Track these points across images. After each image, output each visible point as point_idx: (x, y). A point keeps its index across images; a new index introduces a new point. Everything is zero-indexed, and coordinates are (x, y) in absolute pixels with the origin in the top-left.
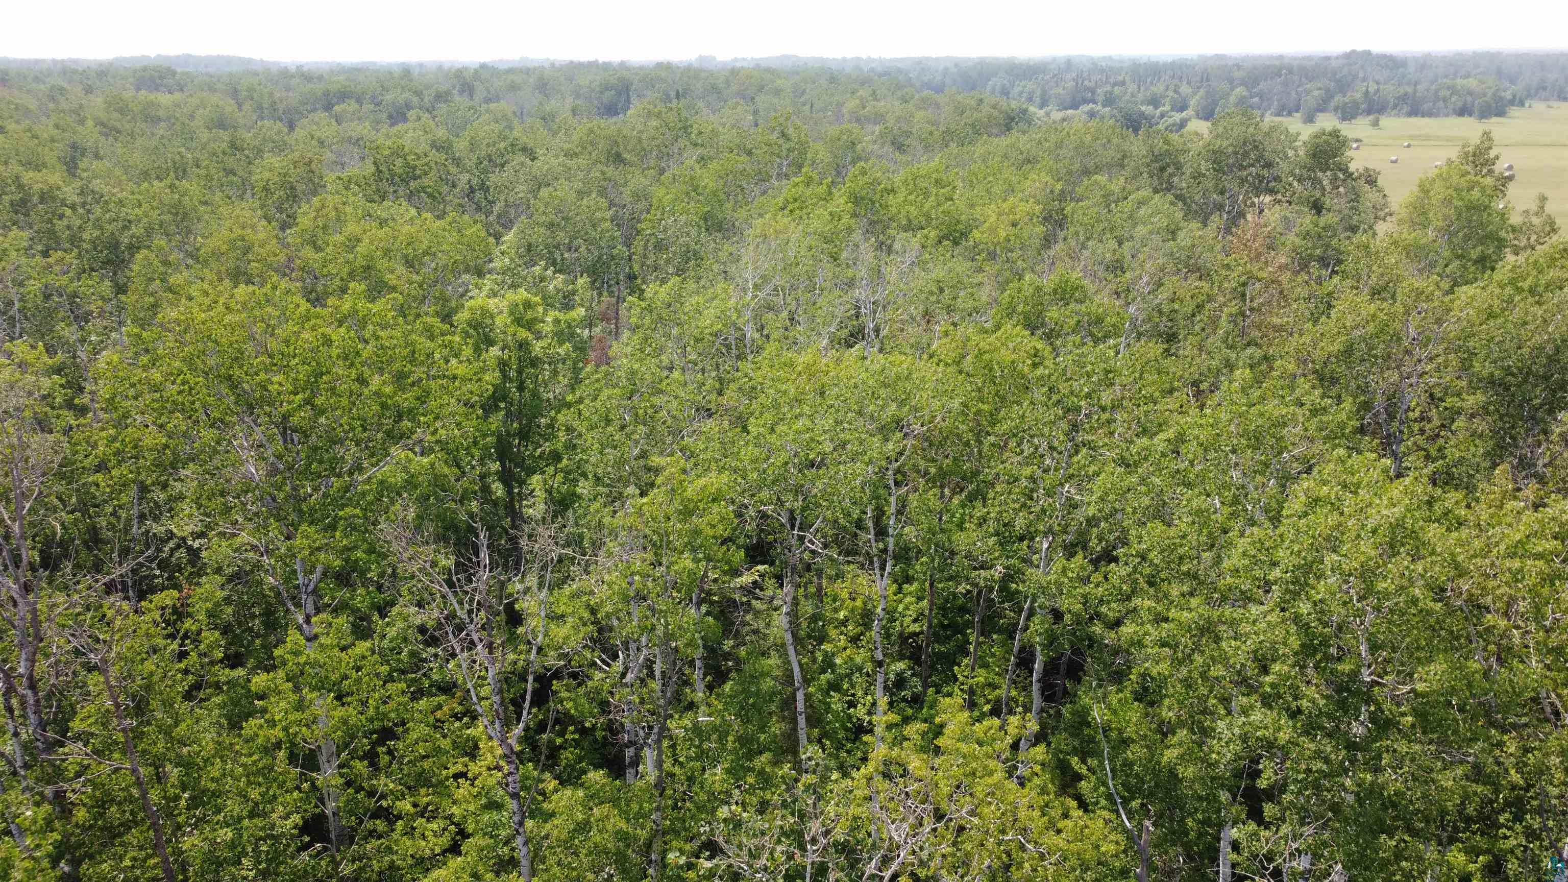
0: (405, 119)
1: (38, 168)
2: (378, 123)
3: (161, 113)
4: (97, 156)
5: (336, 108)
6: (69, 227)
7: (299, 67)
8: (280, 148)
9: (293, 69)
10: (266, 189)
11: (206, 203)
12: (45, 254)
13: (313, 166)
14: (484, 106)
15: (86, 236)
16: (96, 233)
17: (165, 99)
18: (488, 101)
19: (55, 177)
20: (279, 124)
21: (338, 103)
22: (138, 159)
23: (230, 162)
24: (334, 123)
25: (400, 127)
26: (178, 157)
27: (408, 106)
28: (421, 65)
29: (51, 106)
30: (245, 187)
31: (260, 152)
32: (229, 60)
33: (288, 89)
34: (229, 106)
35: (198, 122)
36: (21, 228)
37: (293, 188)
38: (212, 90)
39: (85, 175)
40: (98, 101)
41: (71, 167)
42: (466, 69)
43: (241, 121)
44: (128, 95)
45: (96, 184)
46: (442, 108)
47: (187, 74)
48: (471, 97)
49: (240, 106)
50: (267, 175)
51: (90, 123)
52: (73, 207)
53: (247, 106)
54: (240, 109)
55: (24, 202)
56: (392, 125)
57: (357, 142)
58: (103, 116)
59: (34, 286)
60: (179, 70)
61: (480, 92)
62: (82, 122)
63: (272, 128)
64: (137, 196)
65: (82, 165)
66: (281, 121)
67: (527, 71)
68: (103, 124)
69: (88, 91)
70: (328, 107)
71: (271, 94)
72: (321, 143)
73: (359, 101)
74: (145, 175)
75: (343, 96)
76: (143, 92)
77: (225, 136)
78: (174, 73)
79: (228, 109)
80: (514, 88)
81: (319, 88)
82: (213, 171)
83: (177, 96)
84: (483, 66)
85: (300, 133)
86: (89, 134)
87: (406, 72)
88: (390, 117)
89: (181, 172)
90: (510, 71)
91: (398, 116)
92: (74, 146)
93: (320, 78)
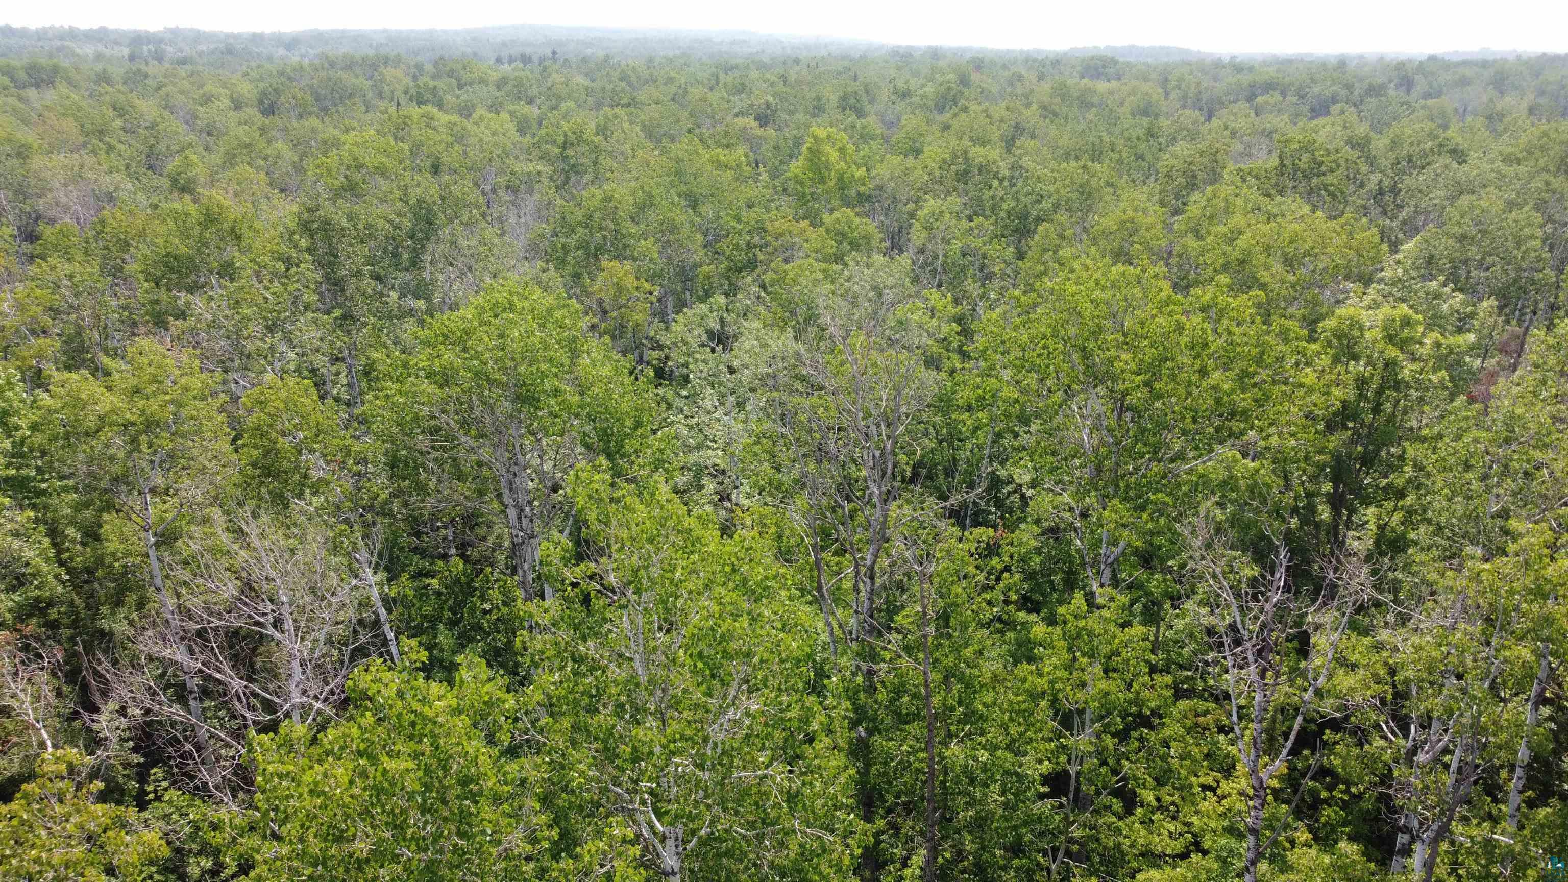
0: (1328, 113)
1: (983, 144)
2: (1297, 115)
3: (1095, 100)
4: (1033, 137)
5: (1259, 99)
6: (993, 197)
7: (1233, 58)
8: (1193, 136)
9: (1226, 59)
10: (1169, 176)
11: (1112, 185)
12: (970, 219)
13: (1219, 157)
14: (1422, 102)
15: (1005, 206)
16: (1013, 204)
17: (1102, 86)
18: (1427, 96)
19: (994, 153)
20: (1197, 113)
21: (1262, 95)
22: (1065, 141)
23: (1142, 147)
24: (1253, 115)
25: (1321, 121)
26: (1097, 141)
27: (1335, 100)
28: (1361, 57)
29: (1009, 90)
30: (1150, 172)
31: (1173, 140)
32: (1168, 51)
33: (1215, 79)
34: (1156, 93)
35: (1126, 109)
36: (959, 195)
37: (1194, 177)
38: (1146, 79)
39: (1018, 152)
40: (1046, 87)
41: (1009, 144)
42: (1410, 61)
43: (1164, 109)
44: (1070, 82)
45: (1026, 161)
46: (1372, 102)
47: (1128, 64)
48: (1408, 92)
49: (1167, 94)
50: (1173, 162)
51: (1034, 107)
52: (1001, 181)
53: (1173, 95)
54: (1166, 98)
55: (966, 172)
56: (1312, 118)
57: (1269, 134)
58: (1046, 100)
59: (956, 245)
60: (1121, 60)
61: (1421, 85)
62: (1028, 105)
63: (1190, 115)
64: (1056, 174)
65: (1018, 143)
66: (1201, 109)
67: (1484, 64)
68: (1044, 108)
69: (1041, 78)
70: (1250, 98)
71: (1198, 84)
72: (1234, 134)
73: (1284, 94)
74: (1067, 156)
75: (1269, 87)
76: (1086, 80)
77: (1146, 121)
78: (1116, 62)
79: (1155, 97)
80: (1464, 82)
81: (1245, 79)
82: (1125, 155)
83: (1114, 84)
84: (1433, 58)
85: (1215, 122)
86: (1031, 116)
87: (1342, 64)
88: (1312, 110)
89: (1096, 155)
90: (1464, 63)
91: (1320, 109)
92: (1017, 127)
93: (1251, 69)
